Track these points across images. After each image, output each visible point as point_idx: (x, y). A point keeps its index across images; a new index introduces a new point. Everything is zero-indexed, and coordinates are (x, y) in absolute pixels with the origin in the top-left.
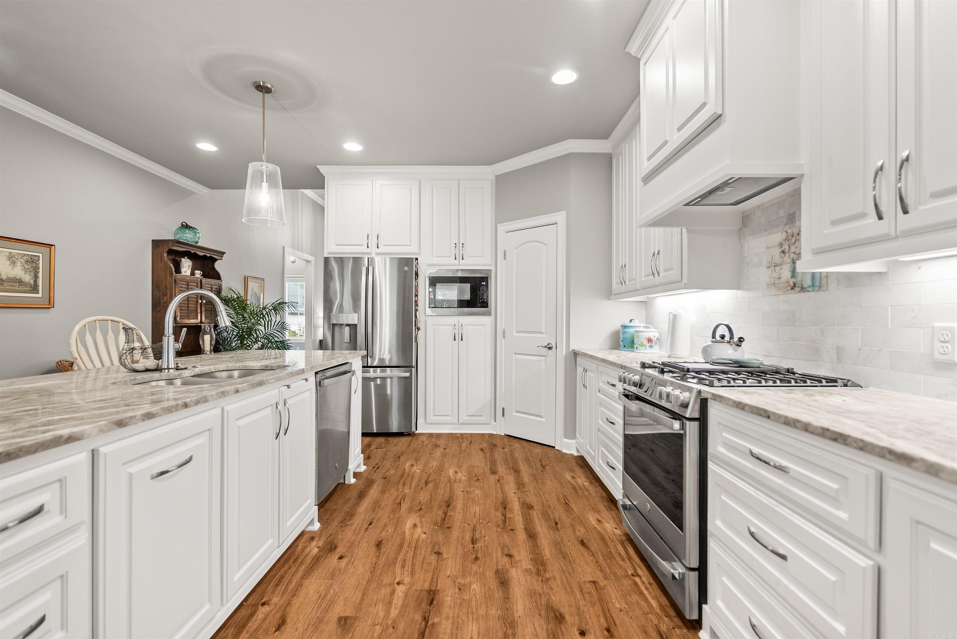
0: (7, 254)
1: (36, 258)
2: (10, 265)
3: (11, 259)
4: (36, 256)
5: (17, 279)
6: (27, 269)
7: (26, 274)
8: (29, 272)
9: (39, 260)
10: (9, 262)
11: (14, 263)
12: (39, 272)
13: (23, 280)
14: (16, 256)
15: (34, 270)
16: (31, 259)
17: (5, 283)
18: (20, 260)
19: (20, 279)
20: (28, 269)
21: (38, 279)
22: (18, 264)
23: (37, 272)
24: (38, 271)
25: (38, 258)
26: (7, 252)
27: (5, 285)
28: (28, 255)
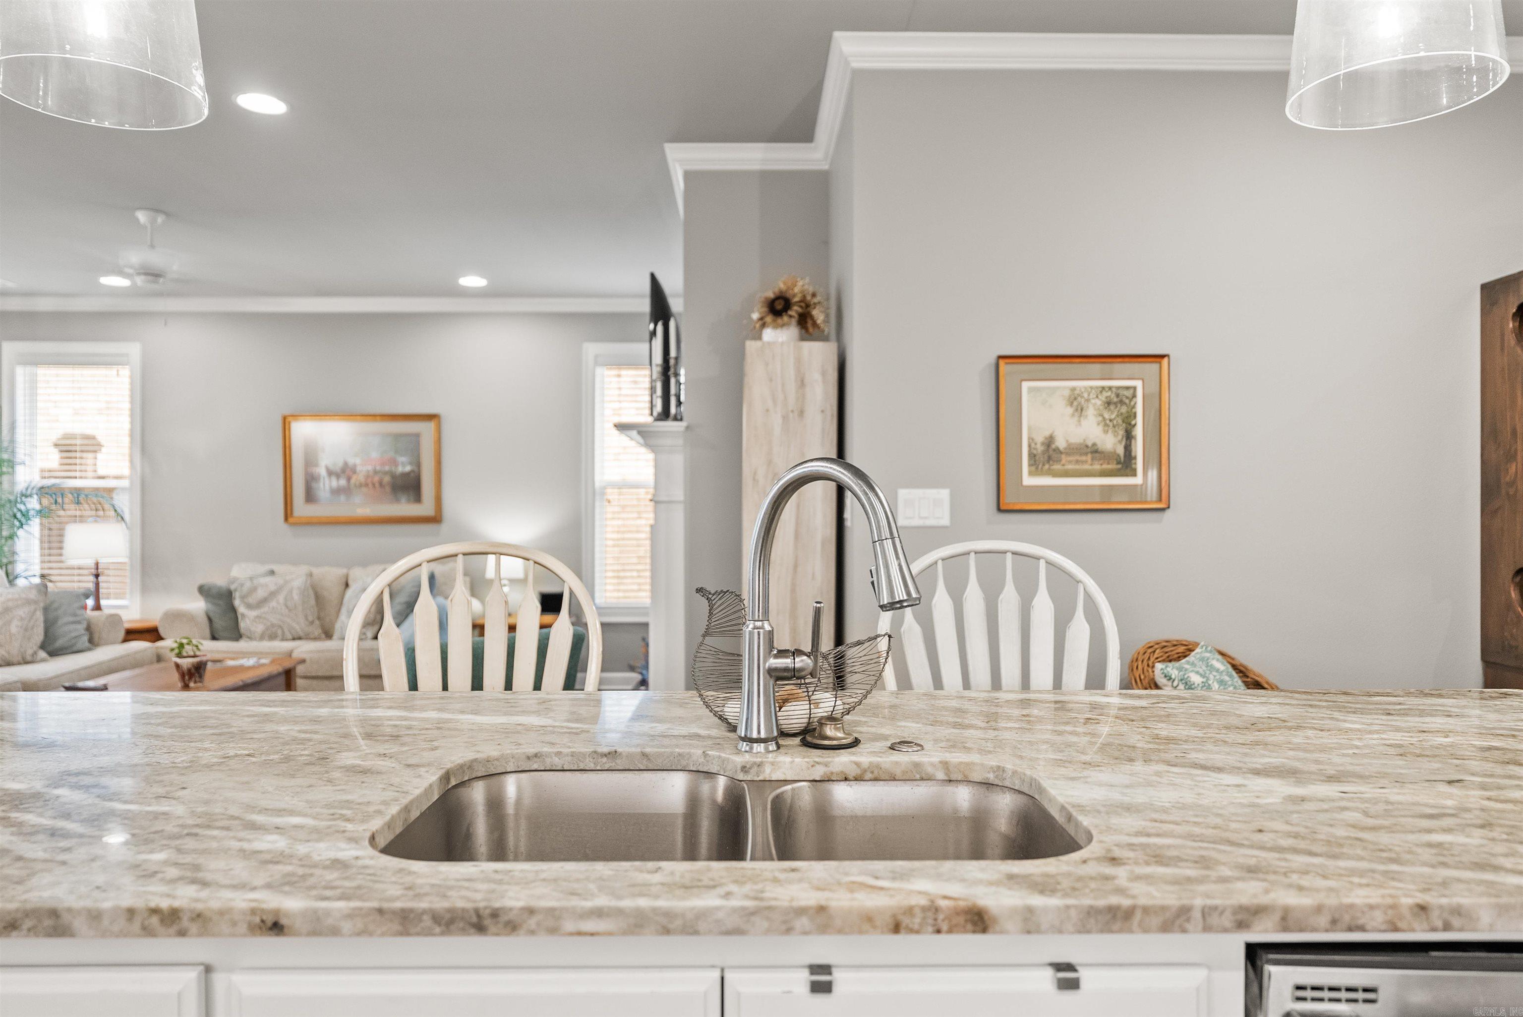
0: (1067, 393)
1: (1129, 393)
2: (1073, 415)
3: (1075, 403)
4: (1127, 388)
5: (1087, 446)
6: (1108, 422)
7: (1106, 432)
8: (1114, 426)
9: (1134, 396)
10: (1070, 410)
11: (1082, 410)
12: (1135, 425)
13: (1100, 446)
14: (1086, 395)
15: (1123, 422)
16: (1118, 396)
17: (1063, 456)
18: (1093, 401)
19: (1094, 445)
20: (1111, 420)
21: (1133, 441)
22: (1091, 412)
23: (1130, 424)
24: (1133, 423)
25: (1131, 391)
26: (1064, 388)
27: (1063, 462)
28: (1110, 388)
